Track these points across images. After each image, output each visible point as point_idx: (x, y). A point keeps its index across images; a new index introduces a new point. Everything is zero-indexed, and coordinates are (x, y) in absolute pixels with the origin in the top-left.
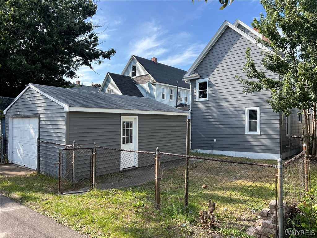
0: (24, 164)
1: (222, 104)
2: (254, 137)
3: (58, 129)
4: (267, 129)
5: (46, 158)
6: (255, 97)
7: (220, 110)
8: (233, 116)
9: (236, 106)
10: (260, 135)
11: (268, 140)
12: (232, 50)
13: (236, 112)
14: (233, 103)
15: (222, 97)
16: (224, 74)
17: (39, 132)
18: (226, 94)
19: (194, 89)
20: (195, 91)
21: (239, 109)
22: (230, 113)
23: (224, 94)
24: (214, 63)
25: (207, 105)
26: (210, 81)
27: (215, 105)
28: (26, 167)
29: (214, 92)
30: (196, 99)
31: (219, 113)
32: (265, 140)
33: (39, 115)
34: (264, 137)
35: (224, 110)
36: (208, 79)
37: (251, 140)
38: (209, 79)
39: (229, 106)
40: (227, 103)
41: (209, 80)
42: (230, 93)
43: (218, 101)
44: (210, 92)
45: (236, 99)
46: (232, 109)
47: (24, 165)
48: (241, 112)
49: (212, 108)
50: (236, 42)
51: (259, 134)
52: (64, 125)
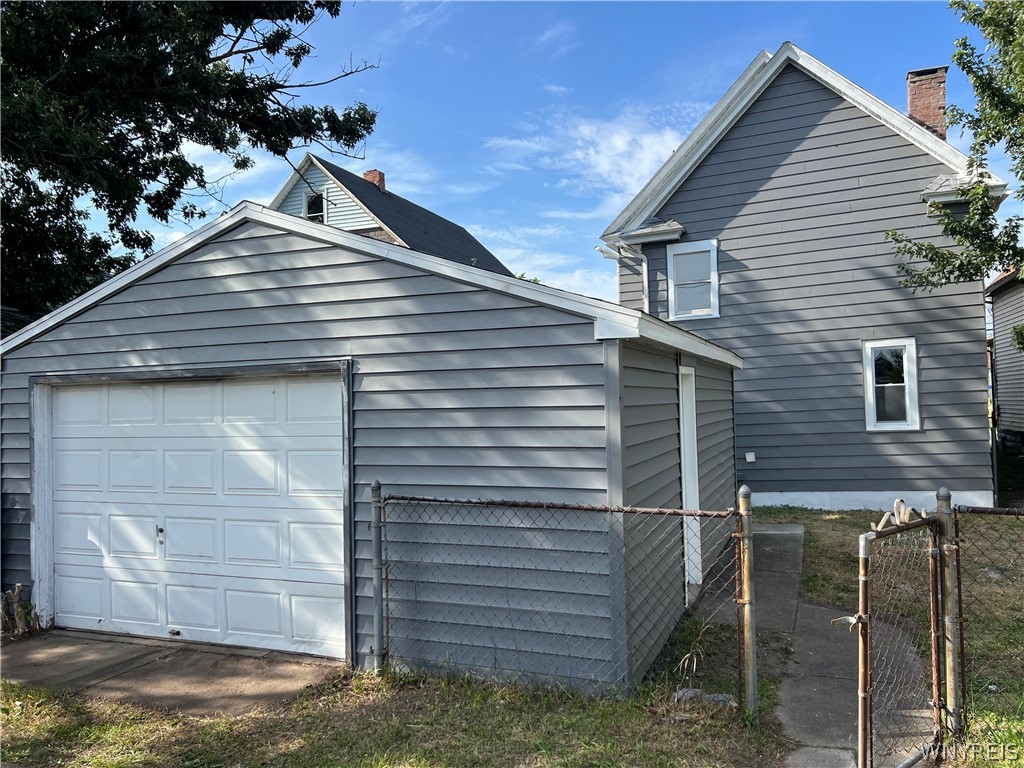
0: (177, 628)
1: (776, 329)
2: (899, 437)
3: (535, 432)
4: (948, 411)
5: (417, 585)
6: (899, 306)
7: (769, 351)
8: (822, 371)
9: (829, 335)
10: (922, 431)
11: (949, 447)
12: (805, 145)
13: (829, 357)
14: (819, 325)
15: (775, 306)
16: (777, 227)
17: (353, 451)
18: (787, 294)
19: (660, 276)
20: (662, 286)
21: (840, 346)
22: (808, 359)
23: (780, 295)
24: (735, 189)
25: (717, 334)
26: (722, 248)
27: (745, 332)
28: (185, 642)
29: (742, 287)
30: (668, 311)
31: (763, 362)
32: (941, 448)
33: (351, 365)
34: (938, 436)
35: (783, 350)
36: (714, 242)
37: (891, 449)
38: (719, 241)
39: (805, 337)
40: (794, 328)
41: (718, 248)
42: (805, 292)
43: (759, 319)
44: (726, 289)
45: (831, 312)
46: (816, 347)
47: (178, 633)
48: (850, 357)
49: (737, 343)
50: (821, 120)
51: (917, 427)
52: (601, 407)
